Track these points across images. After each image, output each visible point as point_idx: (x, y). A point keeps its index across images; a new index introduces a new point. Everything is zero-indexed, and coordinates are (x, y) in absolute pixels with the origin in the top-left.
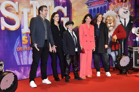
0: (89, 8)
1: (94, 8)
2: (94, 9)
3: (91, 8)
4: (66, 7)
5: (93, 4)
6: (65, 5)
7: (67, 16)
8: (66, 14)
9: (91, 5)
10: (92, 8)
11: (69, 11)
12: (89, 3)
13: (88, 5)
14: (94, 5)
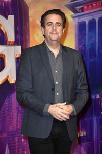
0: (76, 19)
1: (90, 18)
2: (92, 23)
3: (82, 19)
4: (11, 18)
5: (88, 6)
6: (8, 10)
7: (16, 43)
8: (11, 37)
9: (82, 10)
10: (87, 20)
11: (21, 28)
12: (77, 4)
13: (75, 12)
14: (92, 11)
